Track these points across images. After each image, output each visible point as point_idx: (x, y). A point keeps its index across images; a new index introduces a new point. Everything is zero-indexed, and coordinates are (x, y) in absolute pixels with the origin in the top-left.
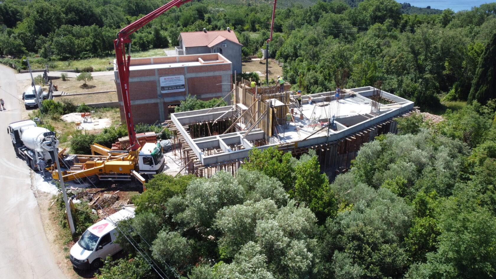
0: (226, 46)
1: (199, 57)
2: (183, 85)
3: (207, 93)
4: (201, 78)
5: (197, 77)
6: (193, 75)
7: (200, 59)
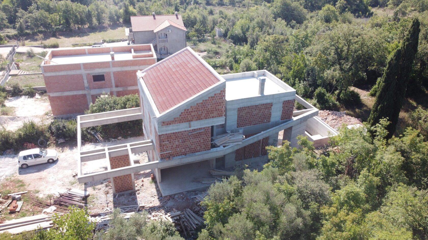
0: (170, 32)
1: (132, 47)
4: (126, 72)
5: (123, 71)
7: (132, 50)
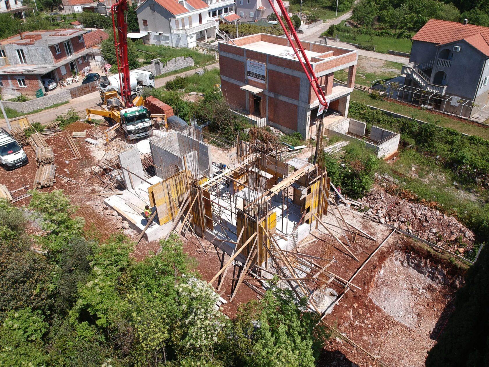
0: (459, 50)
2: (264, 77)
3: (284, 95)
4: (280, 73)
5: (277, 72)
6: (273, 67)
